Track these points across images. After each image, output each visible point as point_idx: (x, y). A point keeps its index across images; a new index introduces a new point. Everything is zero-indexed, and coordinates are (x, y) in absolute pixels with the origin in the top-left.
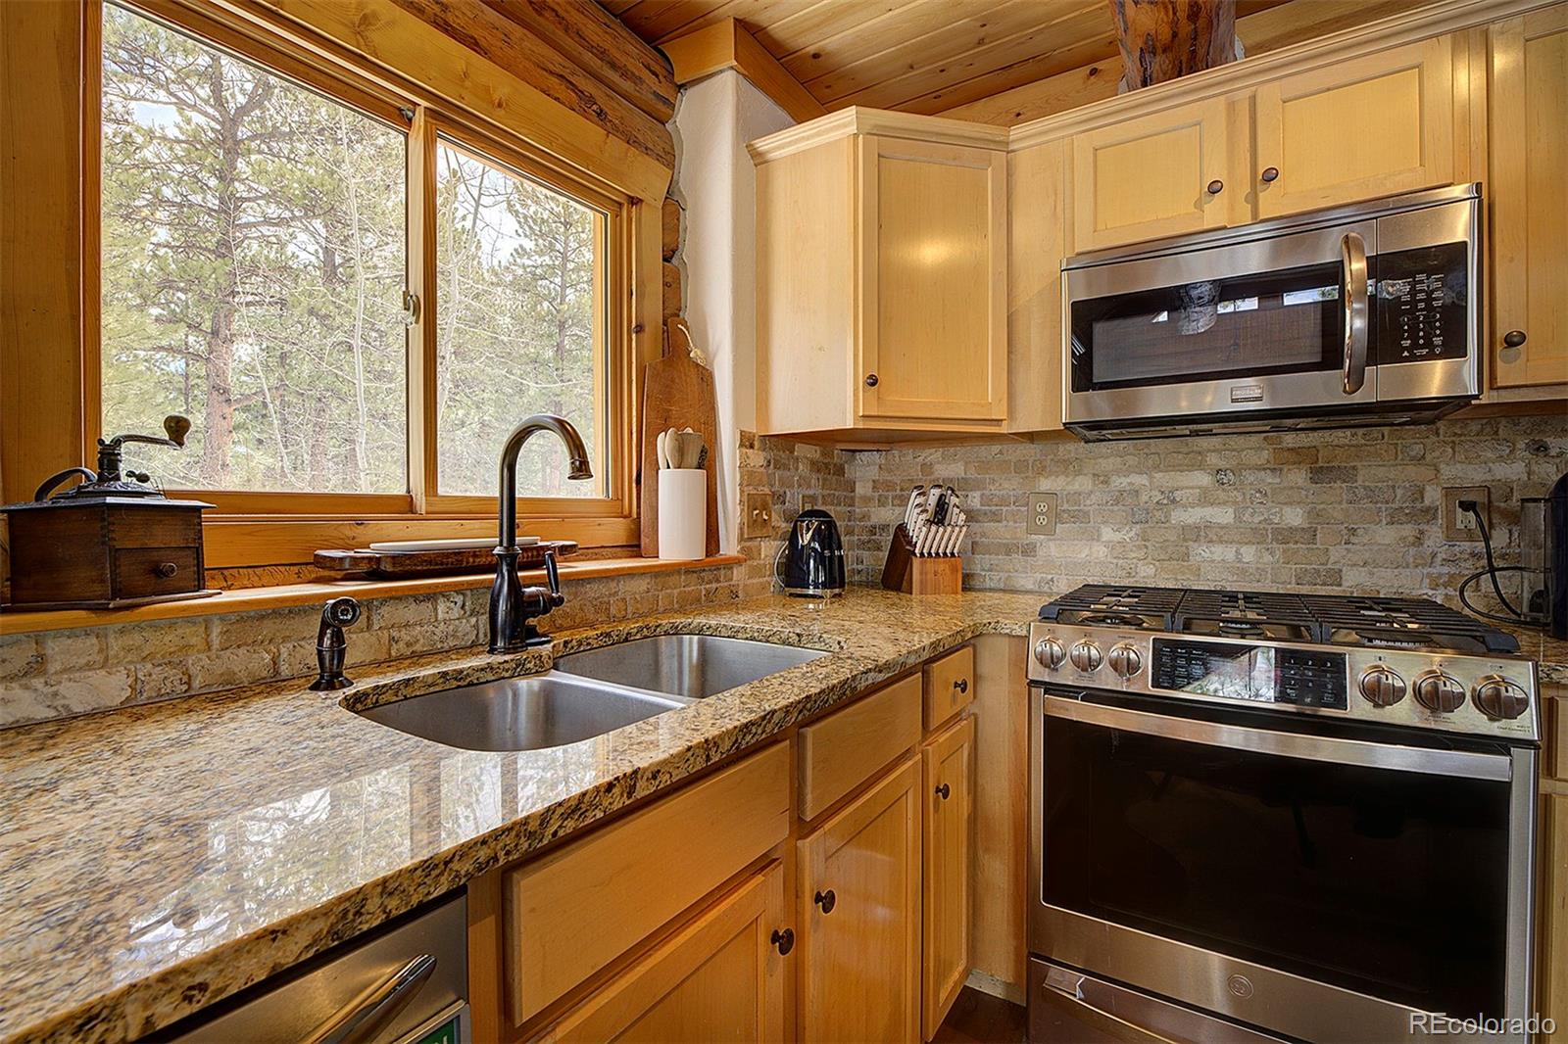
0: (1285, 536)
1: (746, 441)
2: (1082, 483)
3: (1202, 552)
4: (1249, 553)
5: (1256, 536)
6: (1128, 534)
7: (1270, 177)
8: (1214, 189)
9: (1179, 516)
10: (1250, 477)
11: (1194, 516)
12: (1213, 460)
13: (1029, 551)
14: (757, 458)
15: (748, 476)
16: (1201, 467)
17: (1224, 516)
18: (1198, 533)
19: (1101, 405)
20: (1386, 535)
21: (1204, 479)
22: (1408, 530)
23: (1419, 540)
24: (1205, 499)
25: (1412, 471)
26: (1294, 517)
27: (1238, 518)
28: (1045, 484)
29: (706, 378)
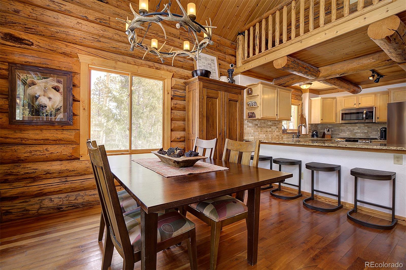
0: (365, 133)
1: (309, 124)
2: (345, 128)
3: (357, 134)
4: (361, 135)
5: (362, 133)
6: (349, 133)
7: (360, 104)
8: (355, 104)
9: (354, 131)
10: (362, 128)
11: (356, 131)
12: (358, 126)
13: (339, 134)
14: (310, 126)
15: (309, 127)
16: (357, 127)
17: (359, 131)
18: (356, 133)
19: (344, 122)
20: (374, 133)
21: (357, 128)
22: (376, 132)
23: (377, 133)
24: (357, 129)
25: (377, 127)
26: (366, 131)
27: (360, 131)
28: (341, 128)
29: (305, 119)
